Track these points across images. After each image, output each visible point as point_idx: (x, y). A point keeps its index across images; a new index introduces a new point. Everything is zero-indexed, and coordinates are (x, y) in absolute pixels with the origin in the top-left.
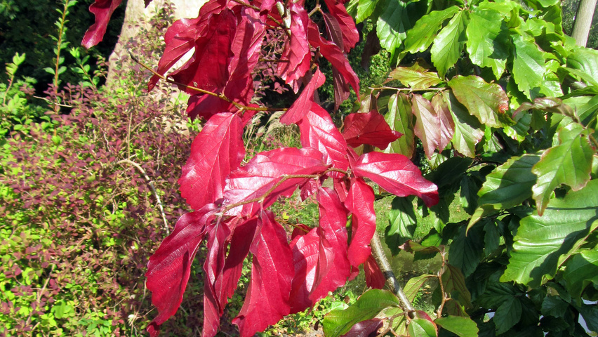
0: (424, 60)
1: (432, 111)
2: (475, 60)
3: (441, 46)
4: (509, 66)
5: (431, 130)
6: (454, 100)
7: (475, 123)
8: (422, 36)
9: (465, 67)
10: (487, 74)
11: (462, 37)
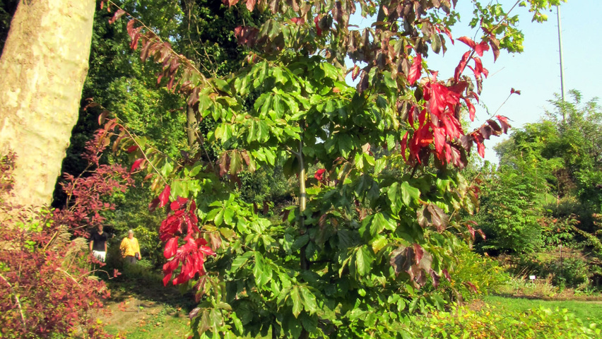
0: (213, 223)
1: (215, 237)
2: (226, 223)
3: (217, 219)
4: (236, 225)
5: (215, 241)
6: (221, 234)
7: (227, 240)
8: (212, 216)
9: (223, 225)
10: (230, 227)
11: (223, 217)
